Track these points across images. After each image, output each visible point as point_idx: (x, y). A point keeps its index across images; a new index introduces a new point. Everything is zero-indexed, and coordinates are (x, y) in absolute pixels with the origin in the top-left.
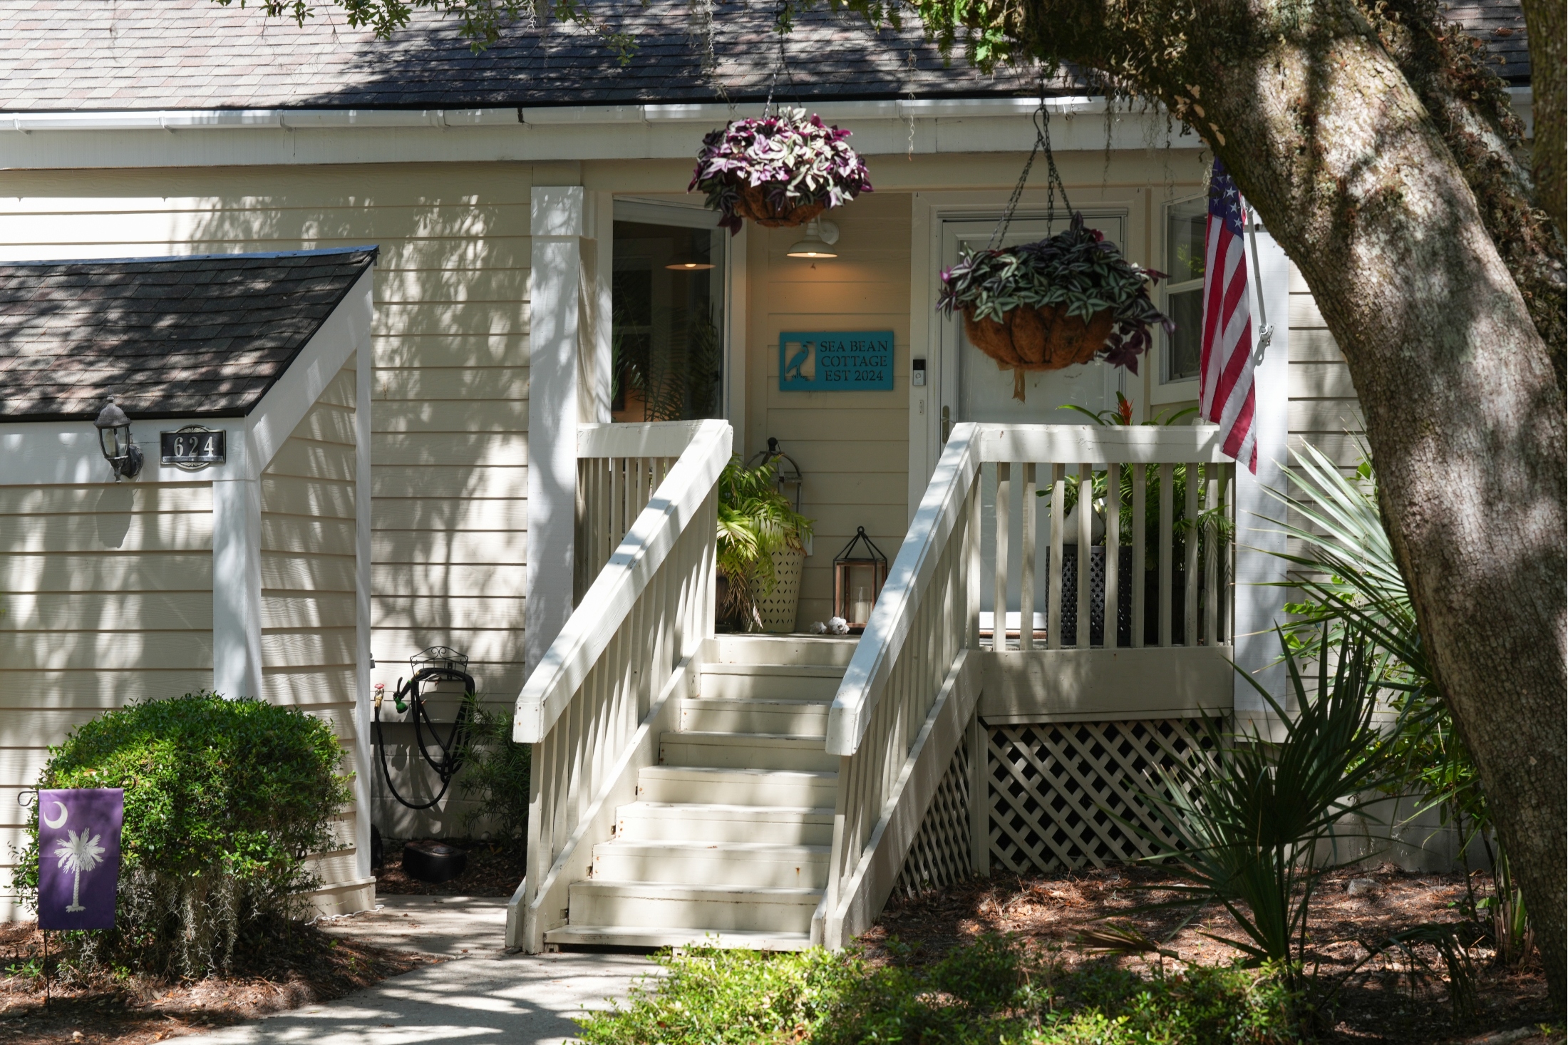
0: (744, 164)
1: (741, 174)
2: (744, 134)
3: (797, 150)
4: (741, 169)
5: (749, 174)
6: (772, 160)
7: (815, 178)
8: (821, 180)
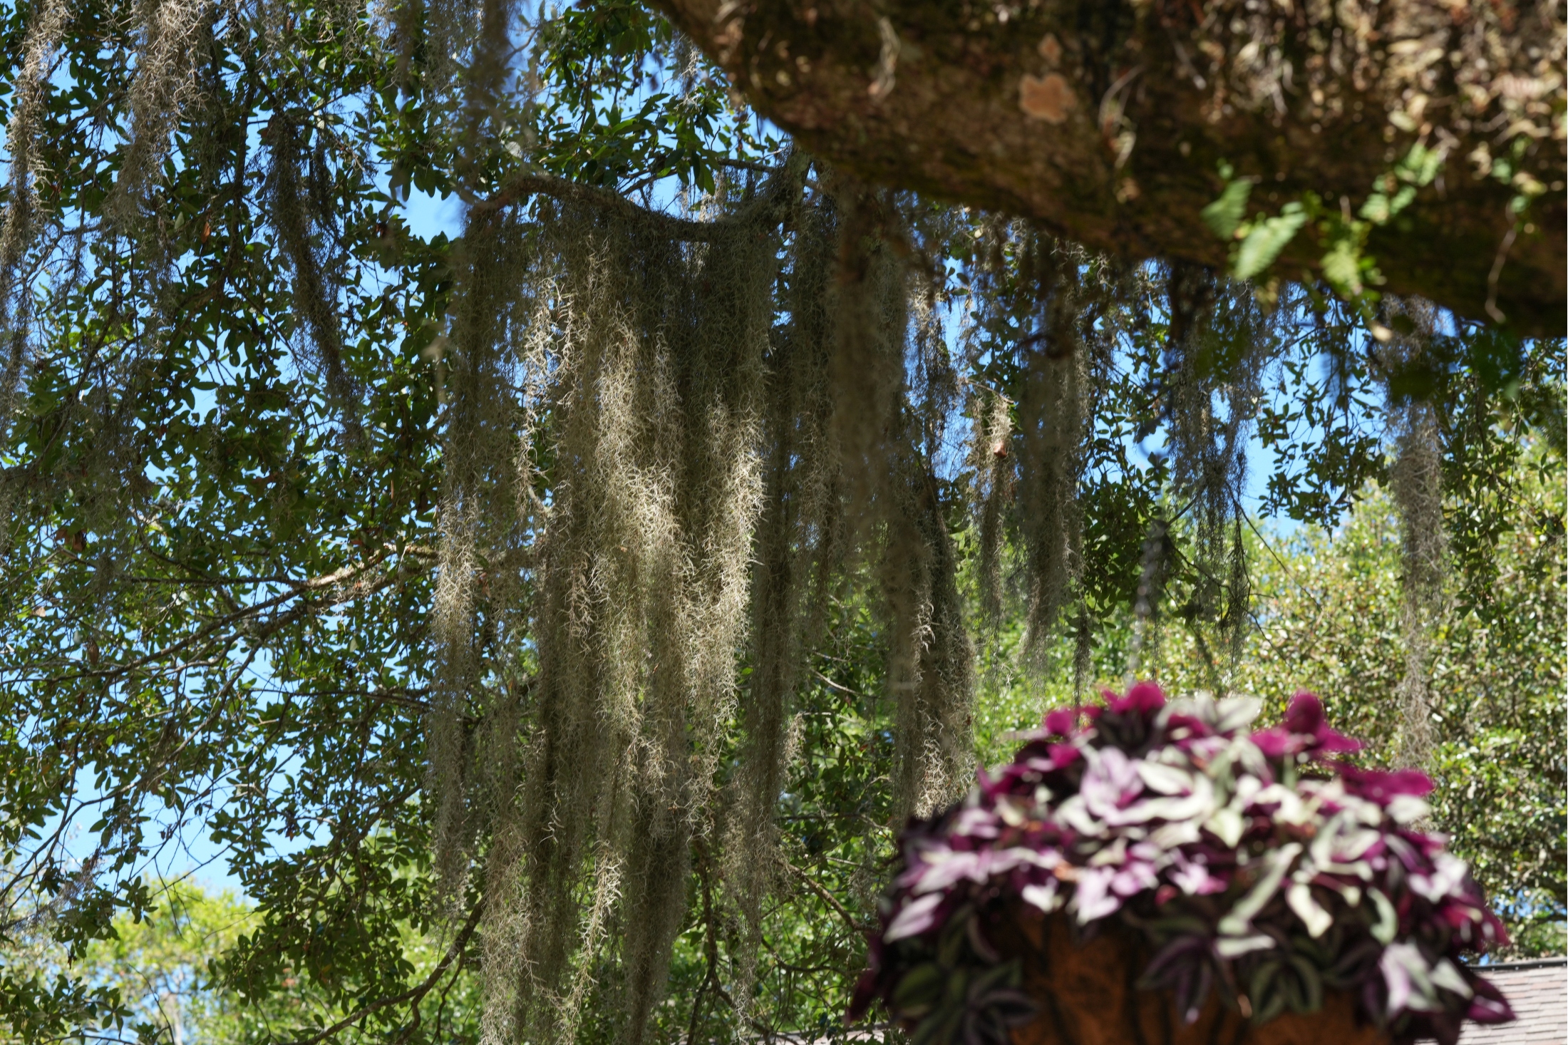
0: (1050, 860)
1: (1041, 897)
2: (1043, 765)
3: (1249, 789)
4: (1038, 876)
5: (1067, 889)
6: (1155, 824)
7: (1324, 891)
8: (1352, 895)
